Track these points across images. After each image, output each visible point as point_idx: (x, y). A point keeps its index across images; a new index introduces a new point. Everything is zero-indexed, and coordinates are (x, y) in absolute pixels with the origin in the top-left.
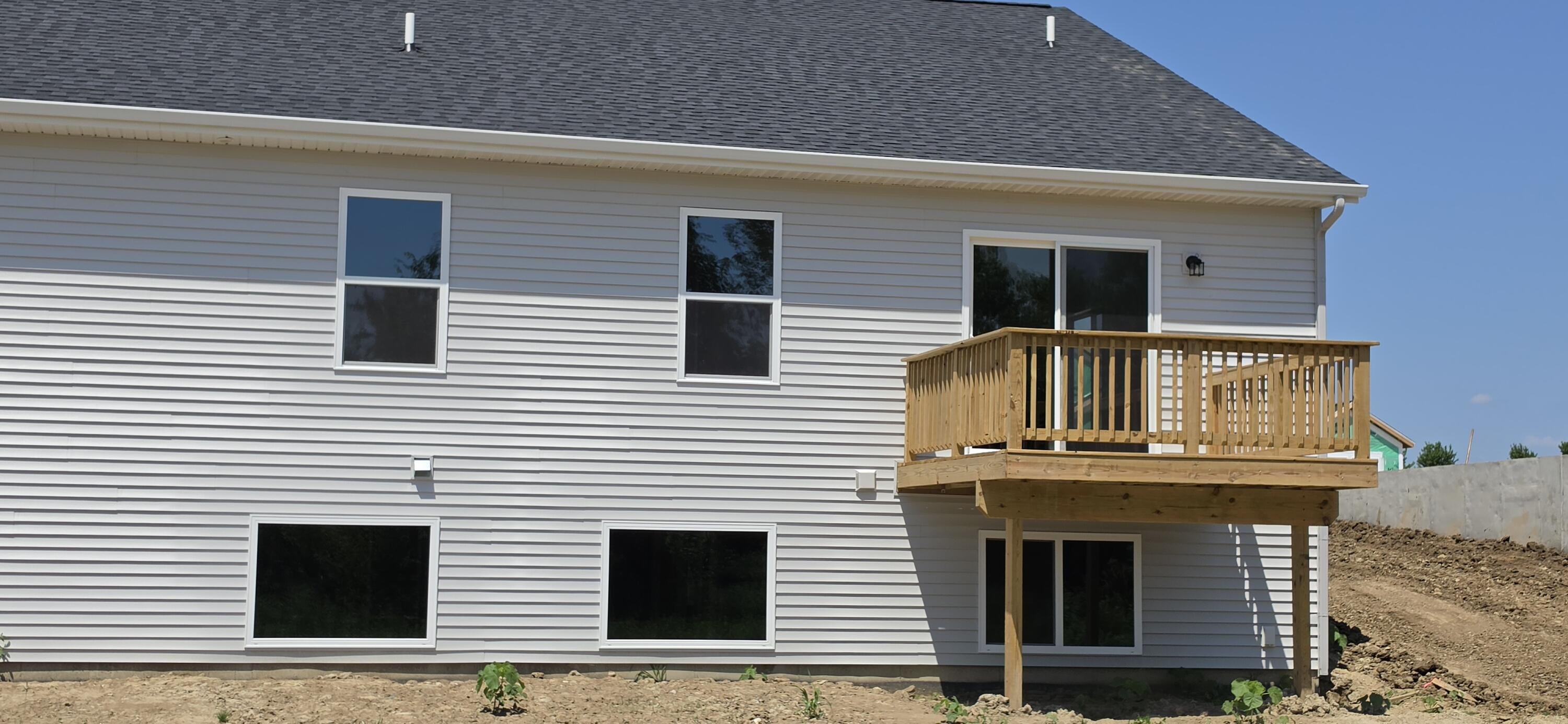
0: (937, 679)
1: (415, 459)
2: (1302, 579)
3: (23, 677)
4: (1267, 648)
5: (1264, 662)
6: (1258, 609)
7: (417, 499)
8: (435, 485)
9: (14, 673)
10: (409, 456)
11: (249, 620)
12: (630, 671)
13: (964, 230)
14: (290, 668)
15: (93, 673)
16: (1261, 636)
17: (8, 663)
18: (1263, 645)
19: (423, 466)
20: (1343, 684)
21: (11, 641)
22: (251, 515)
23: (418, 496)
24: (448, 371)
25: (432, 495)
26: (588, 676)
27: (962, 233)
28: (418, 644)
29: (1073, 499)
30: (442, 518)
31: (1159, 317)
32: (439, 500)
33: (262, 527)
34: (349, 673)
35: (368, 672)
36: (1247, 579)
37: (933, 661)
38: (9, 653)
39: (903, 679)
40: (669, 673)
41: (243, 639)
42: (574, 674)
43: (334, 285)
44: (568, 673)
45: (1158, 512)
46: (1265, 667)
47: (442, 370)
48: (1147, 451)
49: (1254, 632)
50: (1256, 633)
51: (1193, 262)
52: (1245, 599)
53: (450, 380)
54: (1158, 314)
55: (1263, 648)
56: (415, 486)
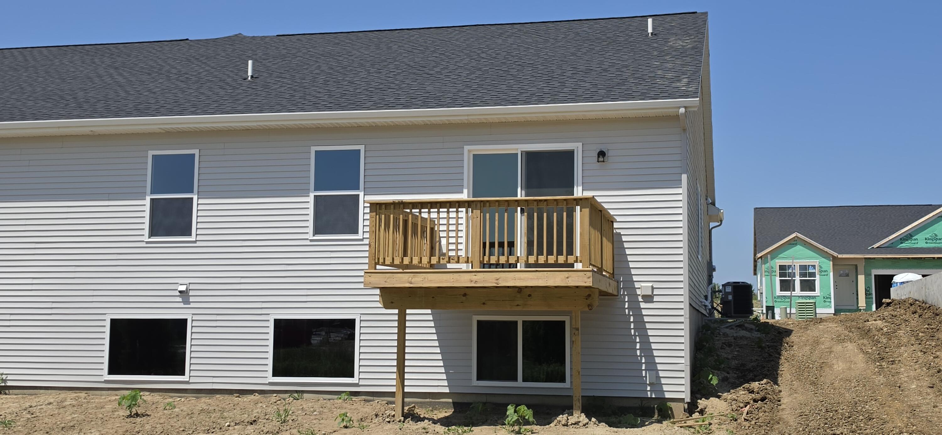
0: (450, 400)
1: (181, 285)
2: (574, 343)
3: (13, 393)
4: (650, 384)
5: (649, 393)
6: (645, 361)
7: (182, 305)
8: (190, 297)
9: (10, 391)
10: (177, 283)
11: (106, 366)
12: (285, 394)
13: (465, 146)
14: (123, 390)
15: (42, 391)
16: (647, 377)
17: (7, 386)
18: (648, 383)
19: (183, 288)
20: (703, 408)
21: (8, 376)
22: (107, 315)
23: (182, 303)
24: (197, 239)
25: (189, 303)
26: (264, 397)
27: (463, 148)
28: (182, 379)
29: (433, 297)
30: (193, 314)
31: (580, 188)
32: (192, 305)
33: (112, 320)
34: (149, 393)
35: (160, 392)
36: (638, 342)
37: (447, 390)
38: (8, 381)
39: (431, 400)
40: (305, 395)
41: (102, 375)
42: (255, 395)
43: (145, 199)
44: (253, 394)
45: (484, 304)
46: (649, 396)
47: (194, 239)
48: (573, 267)
49: (642, 375)
50: (644, 375)
51: (602, 154)
52: (637, 354)
53: (198, 244)
54: (580, 186)
55: (648, 384)
56: (181, 299)
